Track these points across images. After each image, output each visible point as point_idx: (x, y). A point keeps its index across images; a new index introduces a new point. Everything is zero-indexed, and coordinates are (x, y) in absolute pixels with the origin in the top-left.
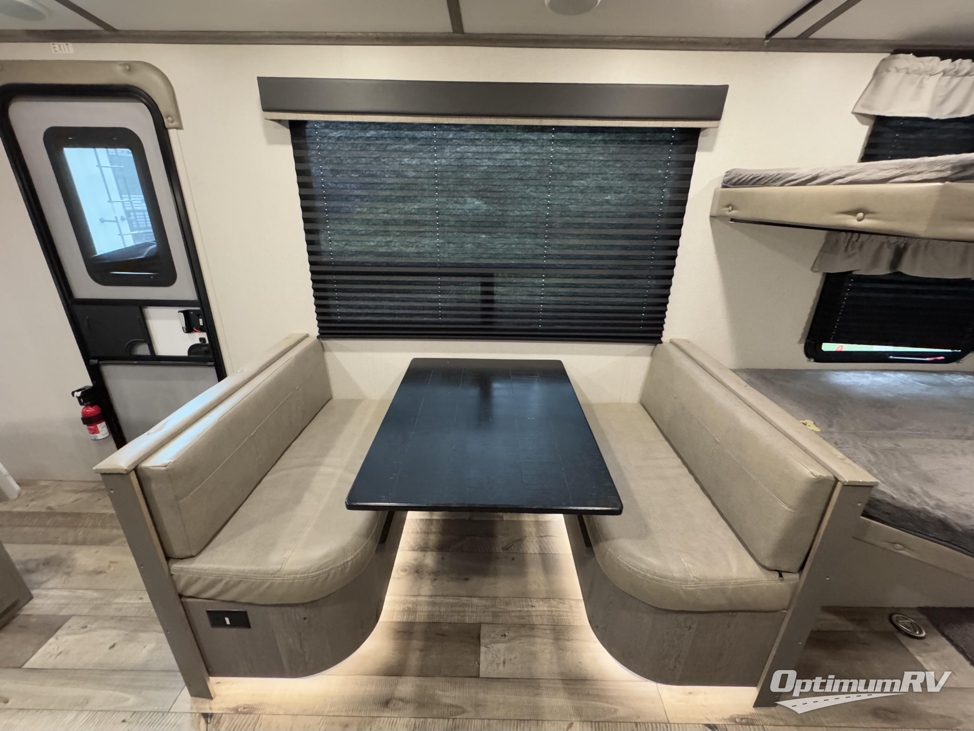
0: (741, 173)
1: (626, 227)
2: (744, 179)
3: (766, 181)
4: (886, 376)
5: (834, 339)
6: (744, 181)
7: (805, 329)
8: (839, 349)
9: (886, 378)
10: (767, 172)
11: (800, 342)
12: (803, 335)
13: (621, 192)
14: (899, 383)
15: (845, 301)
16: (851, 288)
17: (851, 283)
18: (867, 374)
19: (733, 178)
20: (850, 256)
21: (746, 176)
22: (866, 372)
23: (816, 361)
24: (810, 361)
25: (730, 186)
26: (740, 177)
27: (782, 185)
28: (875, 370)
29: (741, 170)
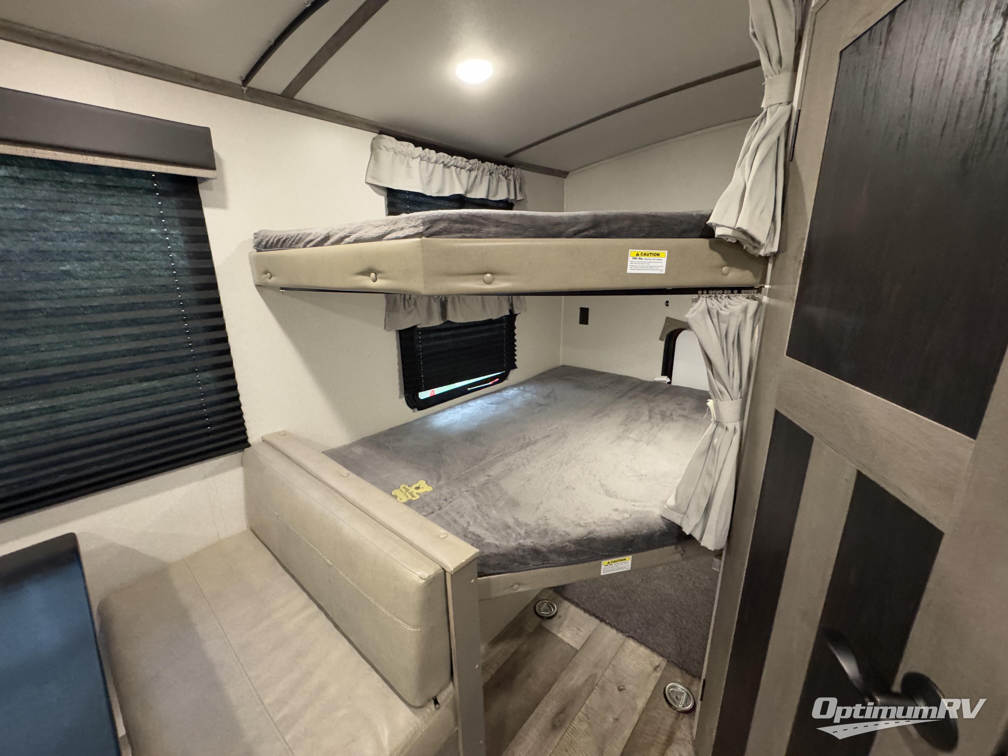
0: (268, 234)
1: (123, 308)
2: (271, 241)
3: (290, 243)
4: (470, 406)
5: (425, 386)
6: (272, 243)
7: (400, 384)
8: (433, 394)
9: (471, 408)
10: (289, 233)
11: (400, 398)
12: (400, 389)
13: (91, 260)
14: (479, 409)
15: (421, 352)
16: (422, 340)
17: (420, 335)
18: (458, 409)
19: (262, 241)
20: (410, 313)
21: (271, 237)
22: (457, 407)
23: (419, 410)
24: (415, 411)
25: (261, 250)
26: (267, 239)
27: (305, 246)
28: (462, 403)
29: (267, 231)
